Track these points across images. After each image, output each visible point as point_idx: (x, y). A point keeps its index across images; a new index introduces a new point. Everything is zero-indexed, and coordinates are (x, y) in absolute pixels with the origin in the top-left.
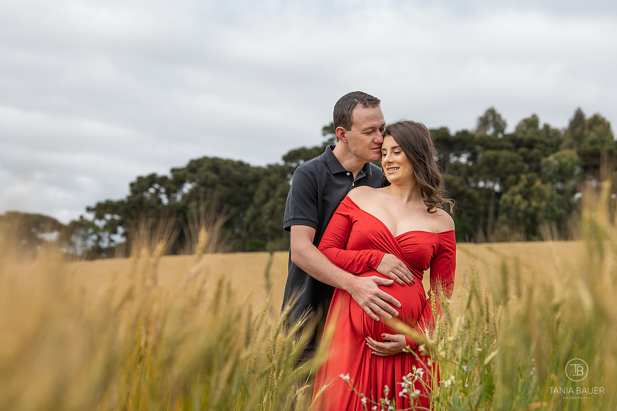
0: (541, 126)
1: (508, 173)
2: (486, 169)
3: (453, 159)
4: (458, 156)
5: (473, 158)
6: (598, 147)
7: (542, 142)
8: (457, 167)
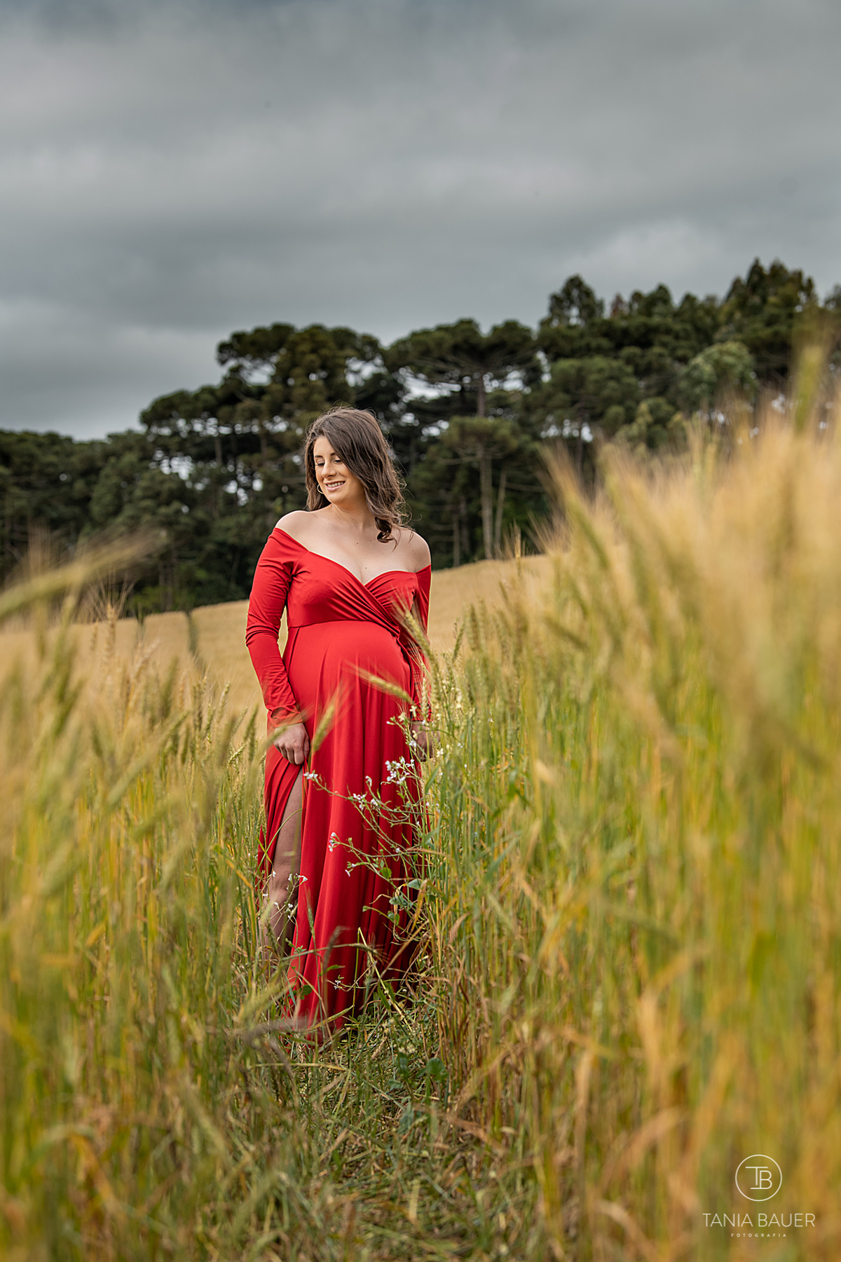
0: (676, 300)
1: (609, 402)
2: (561, 397)
3: (491, 386)
4: (502, 377)
5: (532, 377)
6: (782, 328)
7: (668, 331)
8: (501, 402)
